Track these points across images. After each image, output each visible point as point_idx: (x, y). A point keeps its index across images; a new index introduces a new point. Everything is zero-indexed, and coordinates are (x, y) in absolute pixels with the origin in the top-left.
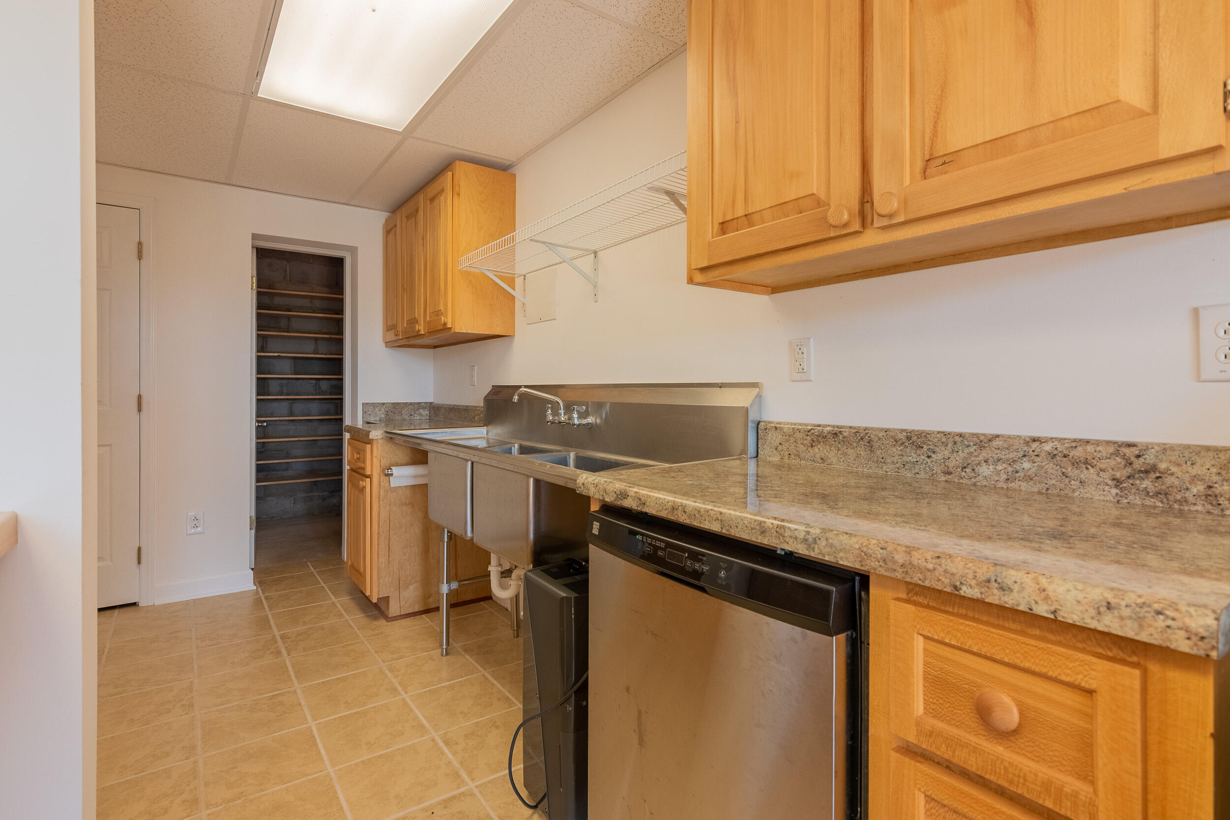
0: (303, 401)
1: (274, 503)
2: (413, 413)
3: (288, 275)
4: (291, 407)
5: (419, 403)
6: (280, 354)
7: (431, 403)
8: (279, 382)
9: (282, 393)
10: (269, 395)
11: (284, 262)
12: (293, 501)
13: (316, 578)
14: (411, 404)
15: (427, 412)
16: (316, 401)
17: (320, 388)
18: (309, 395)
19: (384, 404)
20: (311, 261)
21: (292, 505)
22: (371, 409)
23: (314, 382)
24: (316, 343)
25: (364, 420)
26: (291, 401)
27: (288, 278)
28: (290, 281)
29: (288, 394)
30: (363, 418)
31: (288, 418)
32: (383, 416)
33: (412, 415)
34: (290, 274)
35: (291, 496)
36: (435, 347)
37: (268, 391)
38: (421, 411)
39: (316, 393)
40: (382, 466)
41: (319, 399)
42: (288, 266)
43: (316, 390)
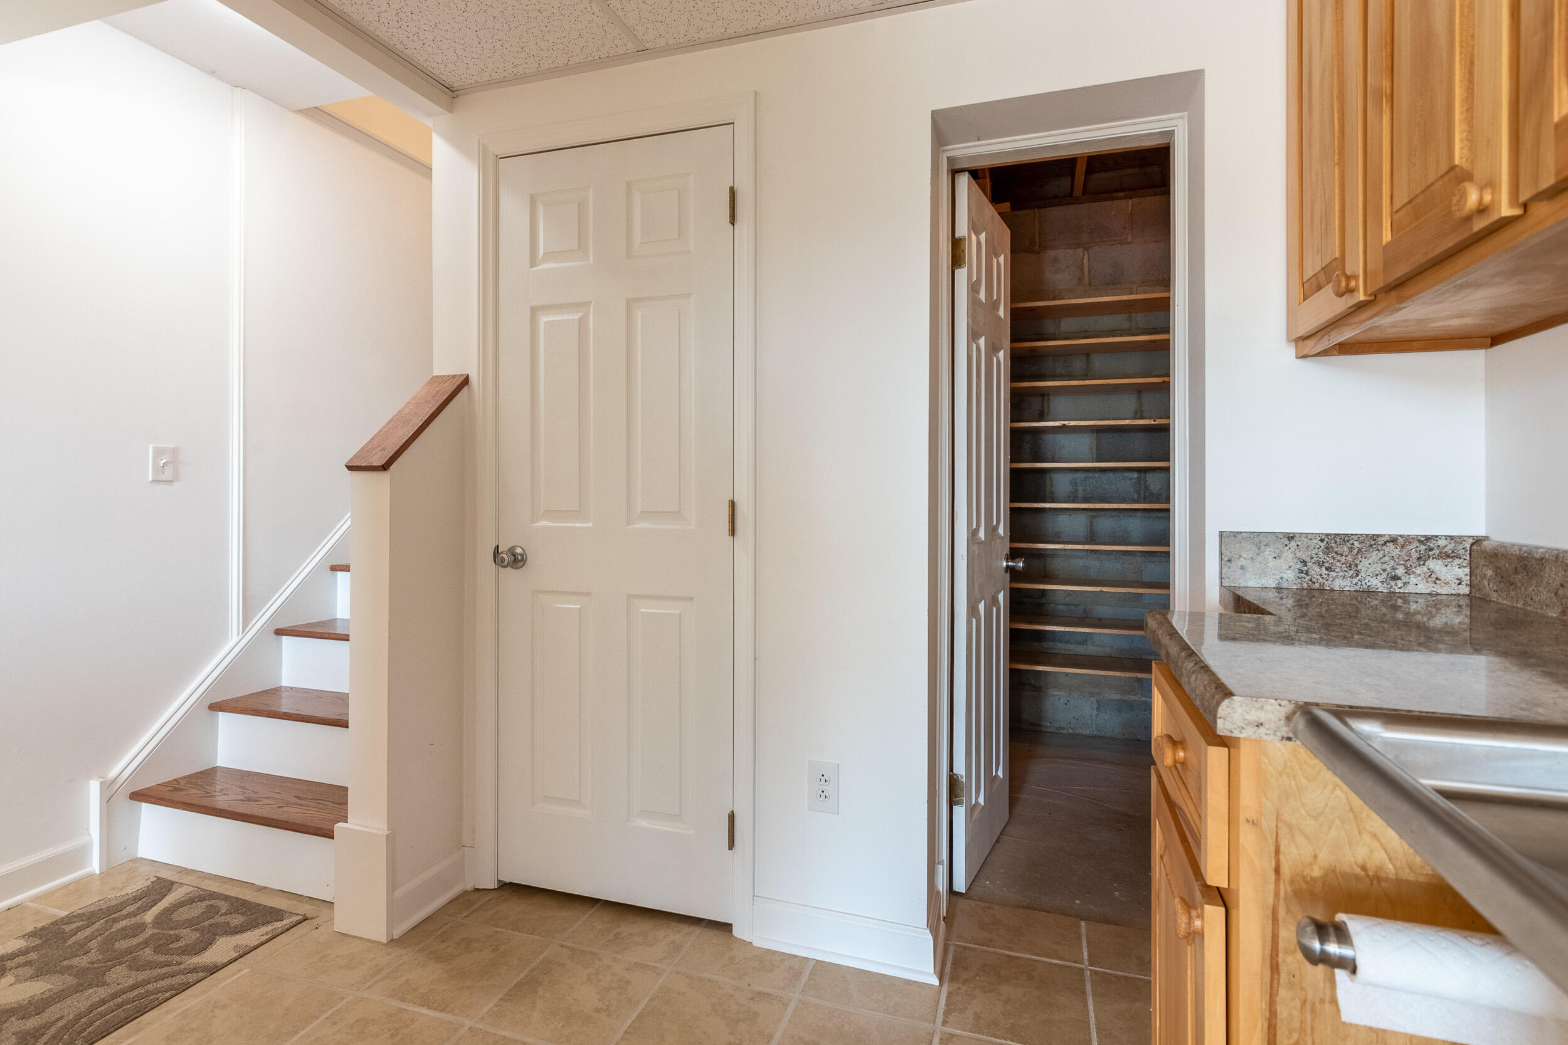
0: (1114, 514)
1: (1062, 701)
2: (1400, 571)
3: (1086, 273)
4: (1091, 524)
5: (1428, 538)
6: (1066, 423)
7: (1478, 541)
8: (1070, 476)
9: (1076, 497)
10: (1053, 502)
11: (1080, 250)
12: (1095, 705)
13: (1086, 1006)
14: (1393, 540)
15: (1464, 573)
16: (1139, 514)
17: (1147, 488)
18: (1125, 502)
19: (1291, 537)
20: (1129, 240)
21: (1095, 712)
22: (1248, 551)
23: (1135, 475)
24: (1139, 399)
25: (1226, 583)
26: (1091, 514)
27: (1086, 280)
28: (1090, 284)
29: (1086, 500)
30: (1221, 578)
31: (1087, 547)
32: (1290, 575)
33: (1396, 578)
34: (1089, 271)
35: (1092, 695)
36: (1496, 340)
37: (1052, 493)
38: (1436, 565)
39: (1139, 498)
40: (1286, 870)
41: (1145, 510)
42: (1086, 258)
43: (1138, 493)
